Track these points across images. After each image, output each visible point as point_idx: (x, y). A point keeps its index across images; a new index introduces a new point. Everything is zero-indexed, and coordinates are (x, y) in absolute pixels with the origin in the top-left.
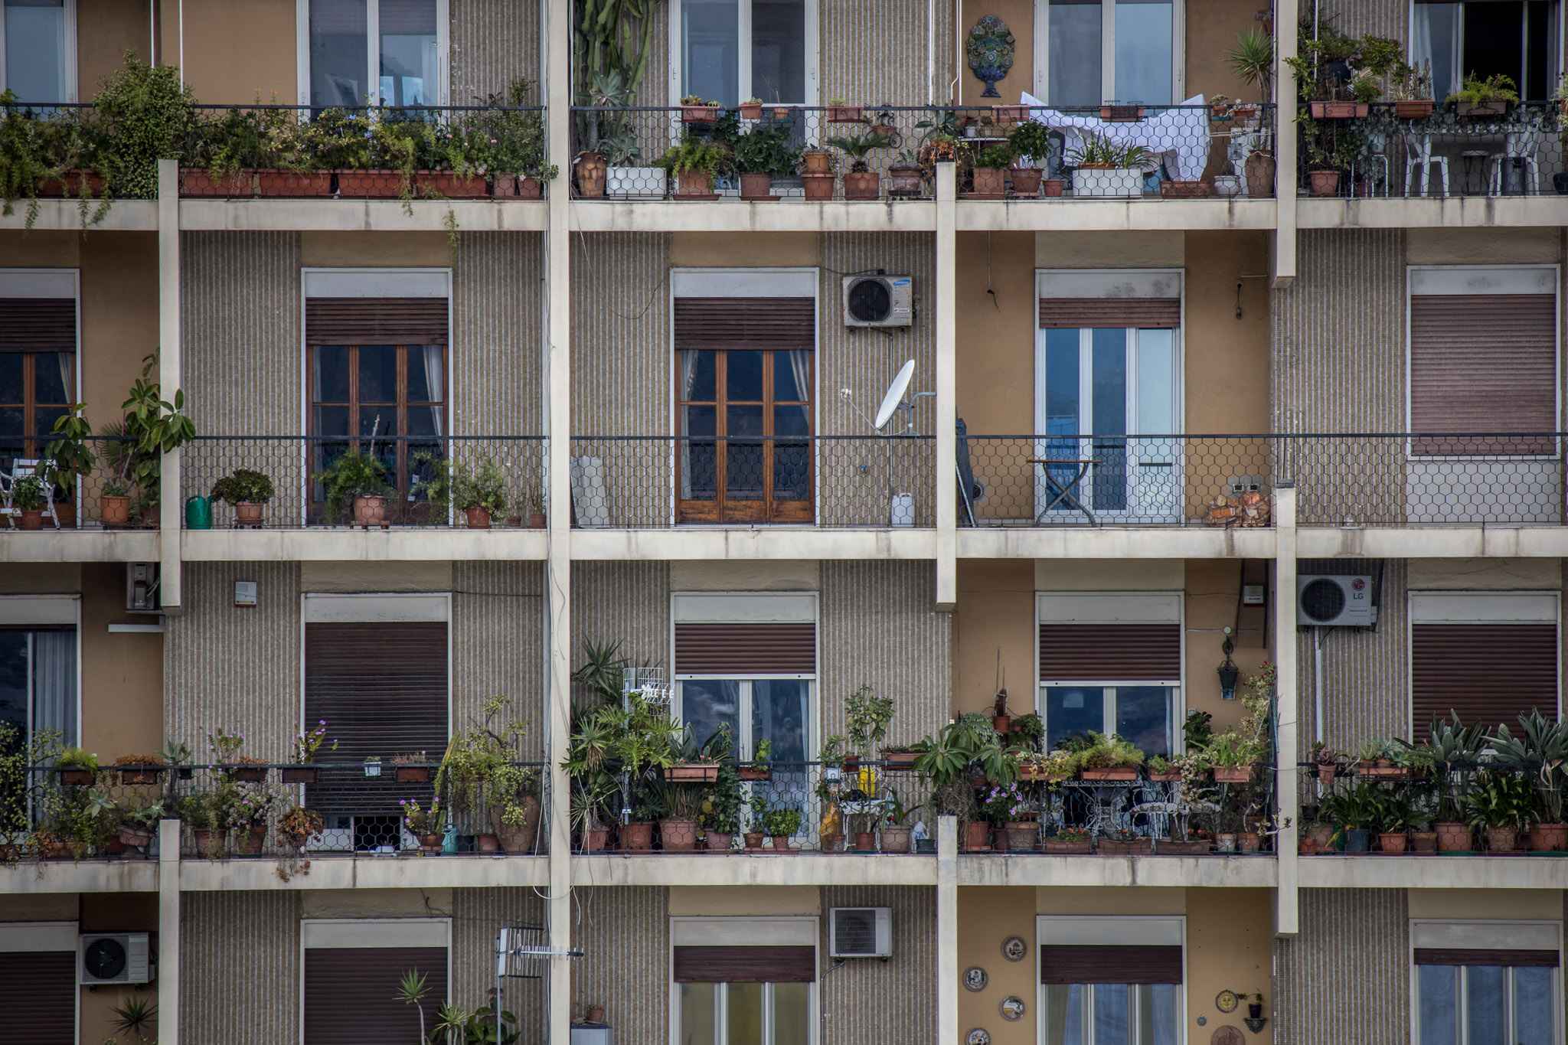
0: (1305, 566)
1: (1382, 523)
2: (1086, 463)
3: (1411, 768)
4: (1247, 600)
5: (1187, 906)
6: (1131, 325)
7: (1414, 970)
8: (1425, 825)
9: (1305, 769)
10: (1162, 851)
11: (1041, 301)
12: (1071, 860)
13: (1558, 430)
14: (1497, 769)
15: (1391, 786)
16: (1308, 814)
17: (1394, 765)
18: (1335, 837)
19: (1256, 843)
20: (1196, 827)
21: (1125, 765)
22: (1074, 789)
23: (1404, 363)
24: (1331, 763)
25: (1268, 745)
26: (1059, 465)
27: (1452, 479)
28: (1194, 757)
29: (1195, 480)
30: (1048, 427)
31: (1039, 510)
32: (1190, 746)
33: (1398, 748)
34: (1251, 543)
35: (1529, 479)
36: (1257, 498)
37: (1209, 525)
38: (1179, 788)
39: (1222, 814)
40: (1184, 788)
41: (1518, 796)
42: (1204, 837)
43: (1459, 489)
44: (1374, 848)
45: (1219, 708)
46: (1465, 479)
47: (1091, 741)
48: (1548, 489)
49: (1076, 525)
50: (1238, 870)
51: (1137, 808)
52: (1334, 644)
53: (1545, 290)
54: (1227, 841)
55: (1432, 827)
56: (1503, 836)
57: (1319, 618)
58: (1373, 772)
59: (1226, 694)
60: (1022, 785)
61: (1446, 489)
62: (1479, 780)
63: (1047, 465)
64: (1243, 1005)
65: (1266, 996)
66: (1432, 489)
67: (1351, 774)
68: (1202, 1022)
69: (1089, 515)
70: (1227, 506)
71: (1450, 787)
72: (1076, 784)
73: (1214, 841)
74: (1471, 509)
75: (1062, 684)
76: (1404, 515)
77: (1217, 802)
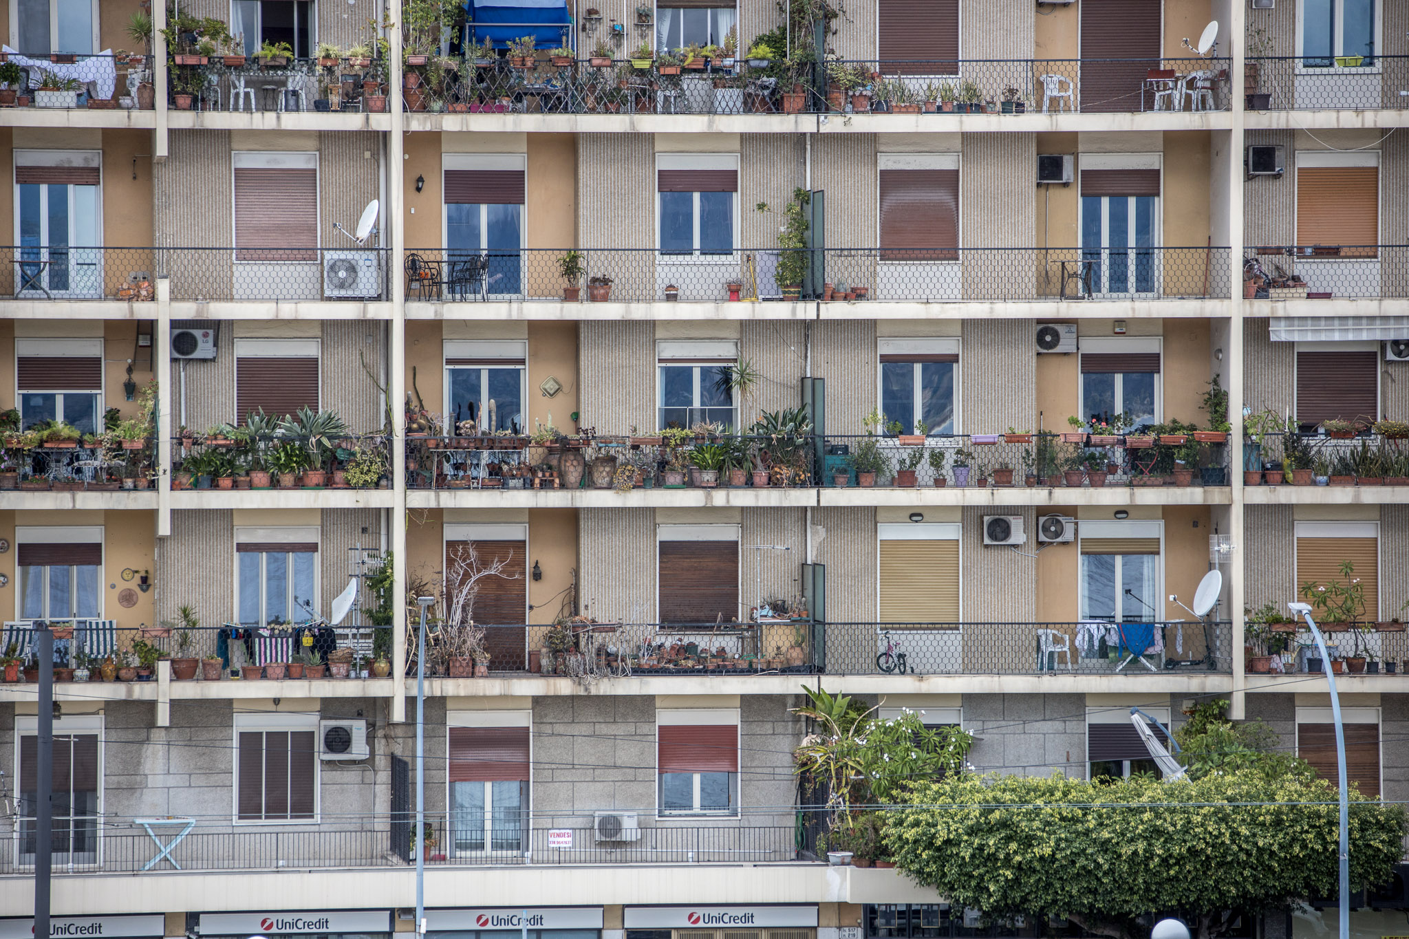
0: (174, 324)
1: (219, 299)
2: (45, 263)
3: (236, 440)
4: (141, 343)
5: (106, 520)
6: (71, 183)
7: (236, 555)
8: (243, 473)
9: (175, 441)
10: (91, 488)
11: (17, 167)
12: (36, 494)
13: (319, 247)
14: (285, 440)
15: (224, 450)
16: (176, 467)
17: (226, 438)
18: (192, 480)
19: (146, 484)
20: (111, 475)
21: (69, 439)
22: (38, 453)
23: (231, 207)
24: (190, 438)
25: (153, 428)
26: (28, 264)
27: (259, 274)
28: (110, 434)
29: (110, 273)
30: (22, 241)
31: (17, 290)
32: (107, 428)
33: (229, 428)
34: (143, 310)
35: (303, 274)
36: (146, 284)
37: (118, 300)
38: (101, 453)
39: (126, 467)
40: (104, 452)
41: (296, 456)
42: (115, 481)
43: (263, 280)
44: (214, 486)
45: (124, 406)
46: (266, 274)
47: (49, 425)
48: (314, 280)
49: (40, 299)
50: (135, 499)
51: (76, 464)
52: (192, 369)
53: (311, 166)
54: (129, 483)
55: (247, 474)
56: (287, 479)
57: (183, 354)
58: (214, 442)
59: (128, 398)
60: (8, 451)
61: (255, 280)
62: (274, 446)
63: (22, 264)
64: (138, 576)
65: (151, 571)
66: (248, 280)
67: (201, 444)
68: (113, 586)
69: (47, 293)
70: (129, 289)
71: (258, 451)
72: (40, 450)
73: (122, 483)
74: (270, 292)
75: (31, 392)
76: (231, 294)
77: (123, 460)
